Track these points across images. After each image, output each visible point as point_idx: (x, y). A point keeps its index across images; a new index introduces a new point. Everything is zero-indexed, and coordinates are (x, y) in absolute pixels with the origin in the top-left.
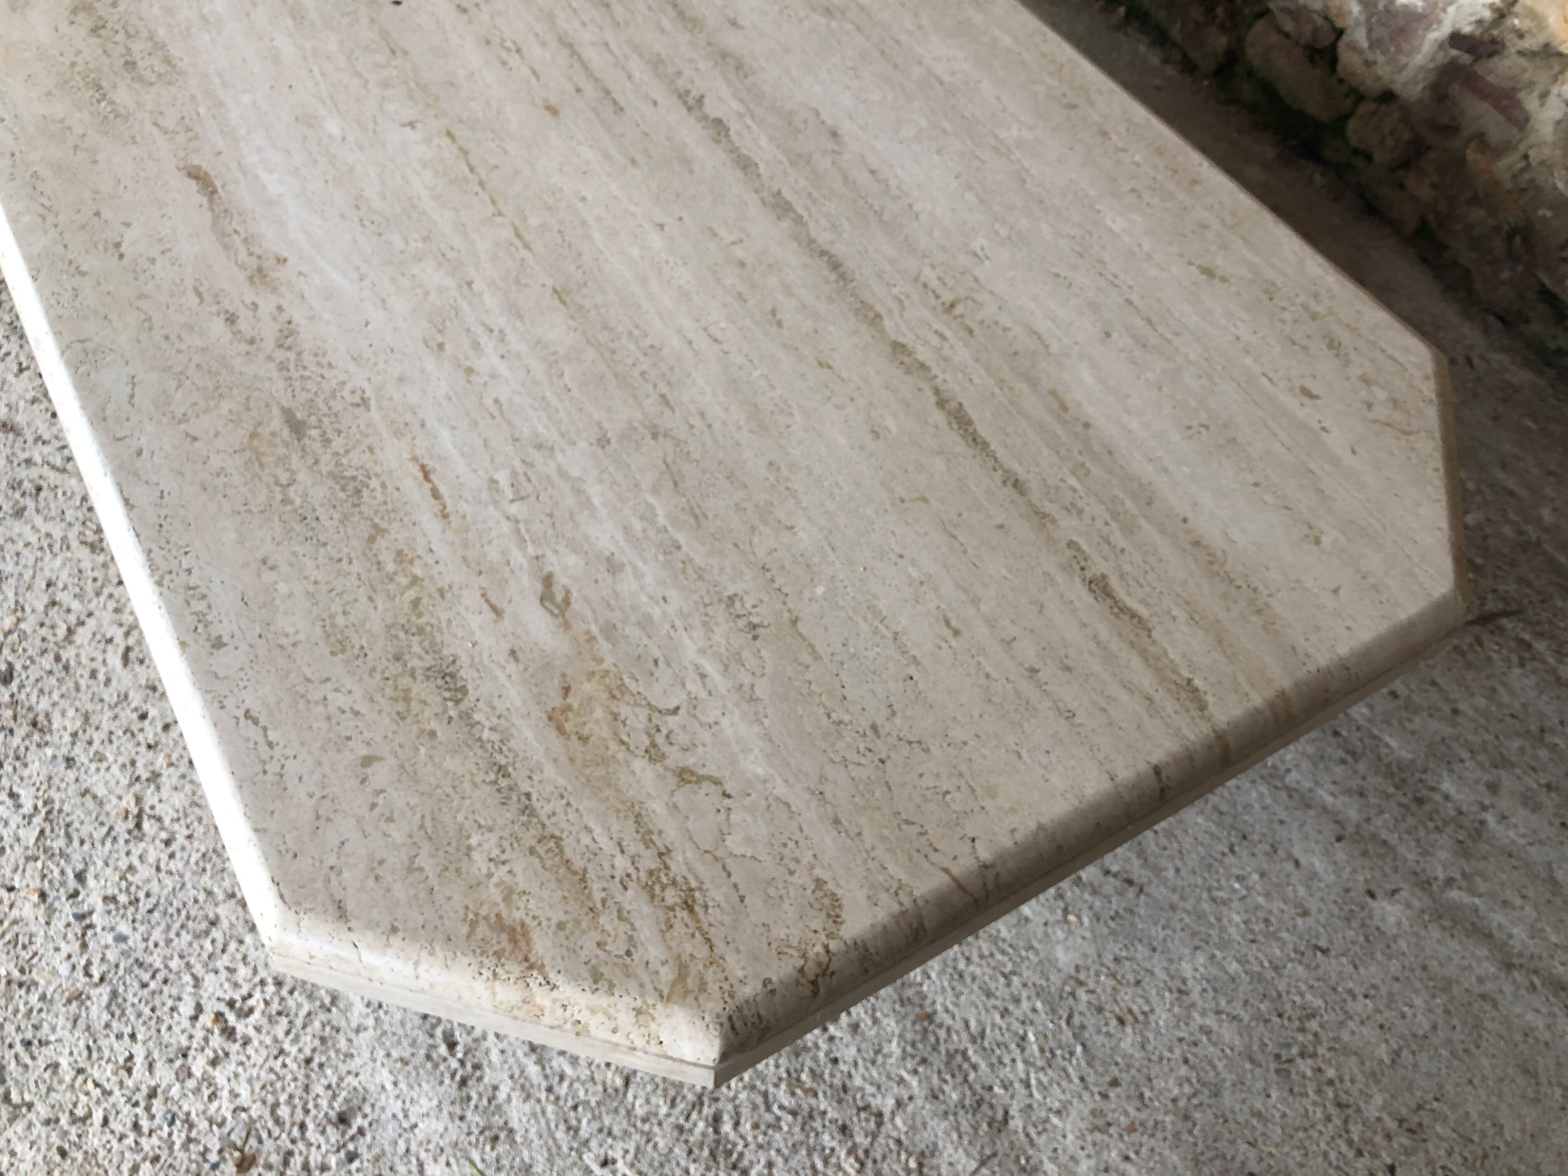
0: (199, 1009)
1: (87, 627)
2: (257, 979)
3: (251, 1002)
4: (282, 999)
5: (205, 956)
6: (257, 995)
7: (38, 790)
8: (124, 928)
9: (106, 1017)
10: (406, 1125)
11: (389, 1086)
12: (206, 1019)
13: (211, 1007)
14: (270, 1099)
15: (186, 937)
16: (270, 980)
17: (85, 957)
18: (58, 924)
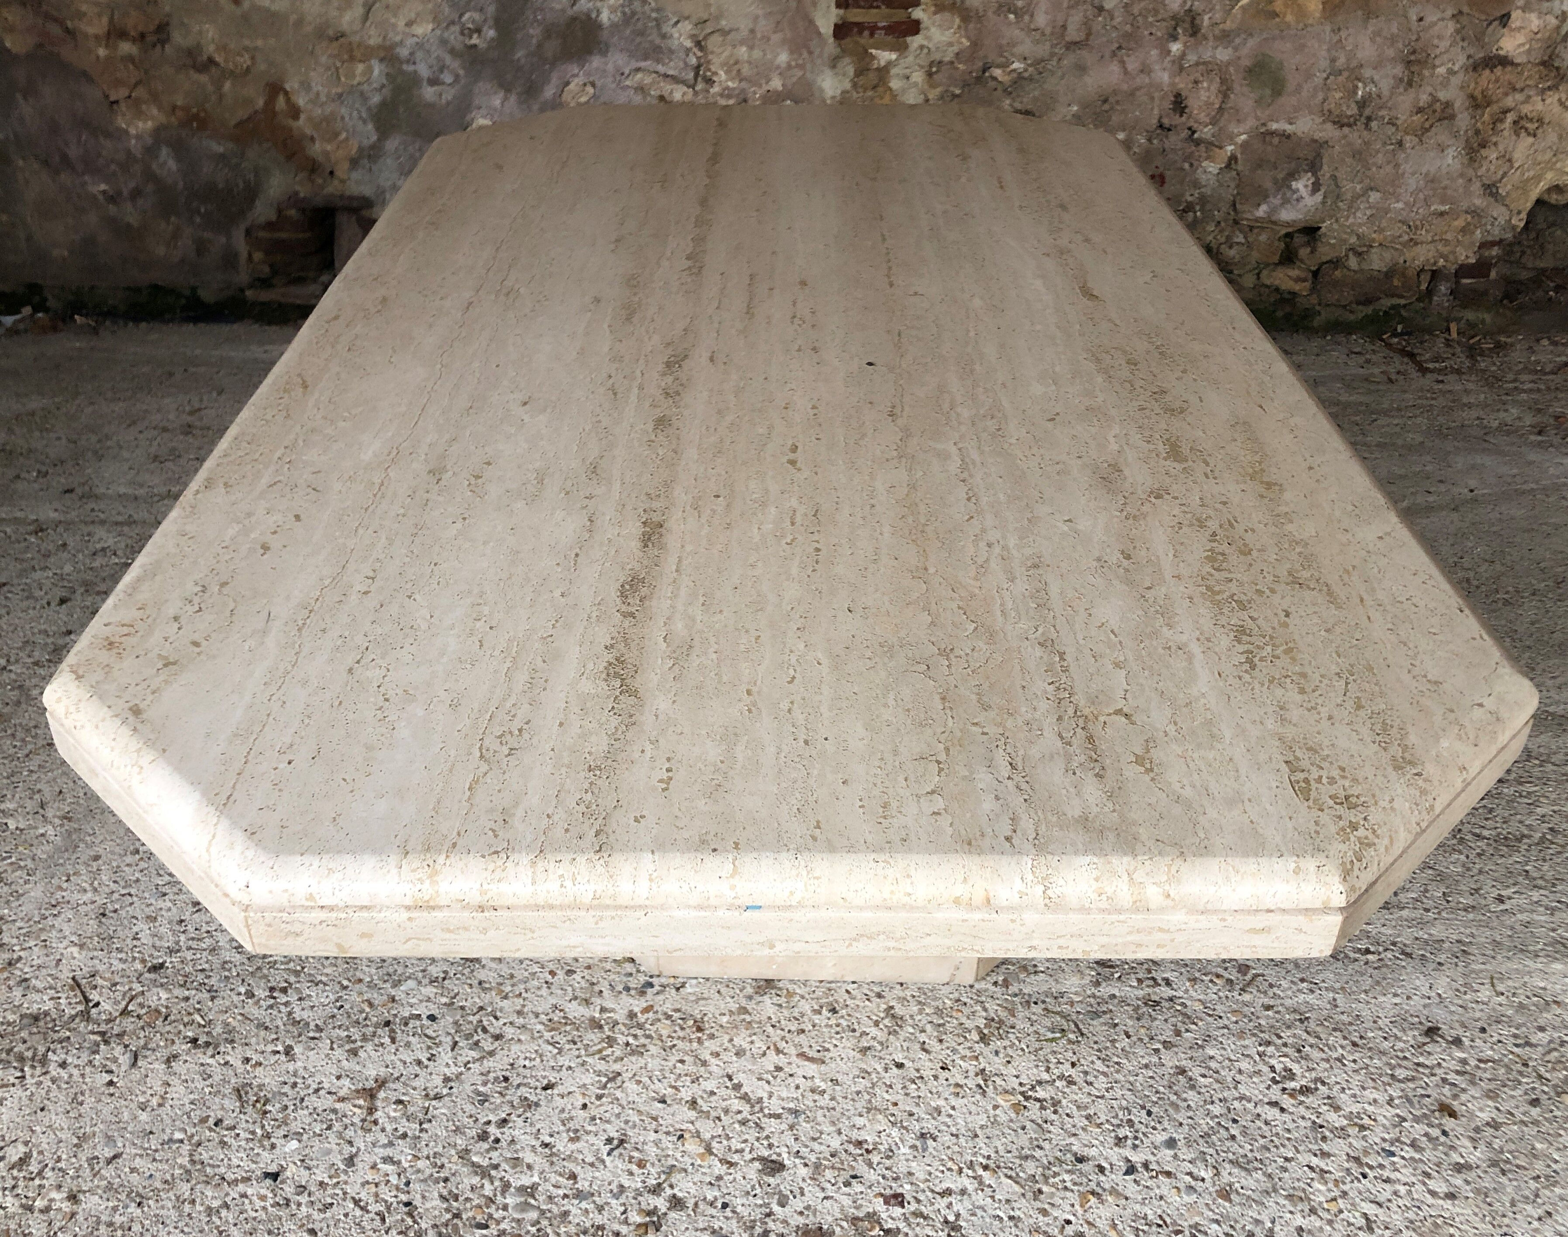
0: (1274, 1104)
1: (745, 1082)
2: (1257, 1058)
3: (1279, 1067)
4: (1285, 1045)
5: (1216, 1086)
6: (1273, 1062)
7: (949, 1169)
8: (1160, 1138)
9: (1259, 1175)
10: (1437, 1000)
11: (1397, 1000)
12: (1287, 1102)
13: (1275, 1093)
14: (1386, 1079)
15: (1191, 1094)
16: (1261, 1049)
17: (1179, 1175)
18: (1131, 1189)
